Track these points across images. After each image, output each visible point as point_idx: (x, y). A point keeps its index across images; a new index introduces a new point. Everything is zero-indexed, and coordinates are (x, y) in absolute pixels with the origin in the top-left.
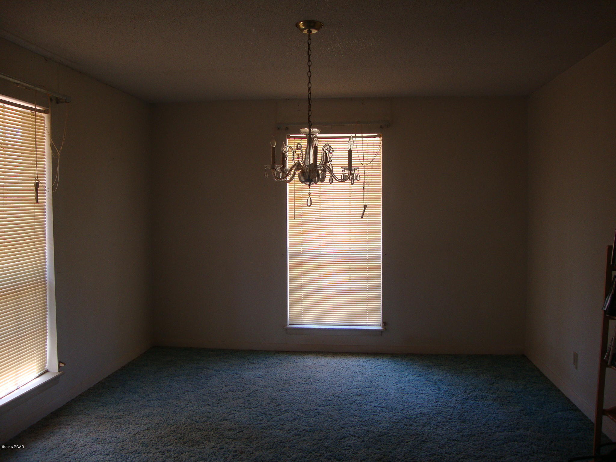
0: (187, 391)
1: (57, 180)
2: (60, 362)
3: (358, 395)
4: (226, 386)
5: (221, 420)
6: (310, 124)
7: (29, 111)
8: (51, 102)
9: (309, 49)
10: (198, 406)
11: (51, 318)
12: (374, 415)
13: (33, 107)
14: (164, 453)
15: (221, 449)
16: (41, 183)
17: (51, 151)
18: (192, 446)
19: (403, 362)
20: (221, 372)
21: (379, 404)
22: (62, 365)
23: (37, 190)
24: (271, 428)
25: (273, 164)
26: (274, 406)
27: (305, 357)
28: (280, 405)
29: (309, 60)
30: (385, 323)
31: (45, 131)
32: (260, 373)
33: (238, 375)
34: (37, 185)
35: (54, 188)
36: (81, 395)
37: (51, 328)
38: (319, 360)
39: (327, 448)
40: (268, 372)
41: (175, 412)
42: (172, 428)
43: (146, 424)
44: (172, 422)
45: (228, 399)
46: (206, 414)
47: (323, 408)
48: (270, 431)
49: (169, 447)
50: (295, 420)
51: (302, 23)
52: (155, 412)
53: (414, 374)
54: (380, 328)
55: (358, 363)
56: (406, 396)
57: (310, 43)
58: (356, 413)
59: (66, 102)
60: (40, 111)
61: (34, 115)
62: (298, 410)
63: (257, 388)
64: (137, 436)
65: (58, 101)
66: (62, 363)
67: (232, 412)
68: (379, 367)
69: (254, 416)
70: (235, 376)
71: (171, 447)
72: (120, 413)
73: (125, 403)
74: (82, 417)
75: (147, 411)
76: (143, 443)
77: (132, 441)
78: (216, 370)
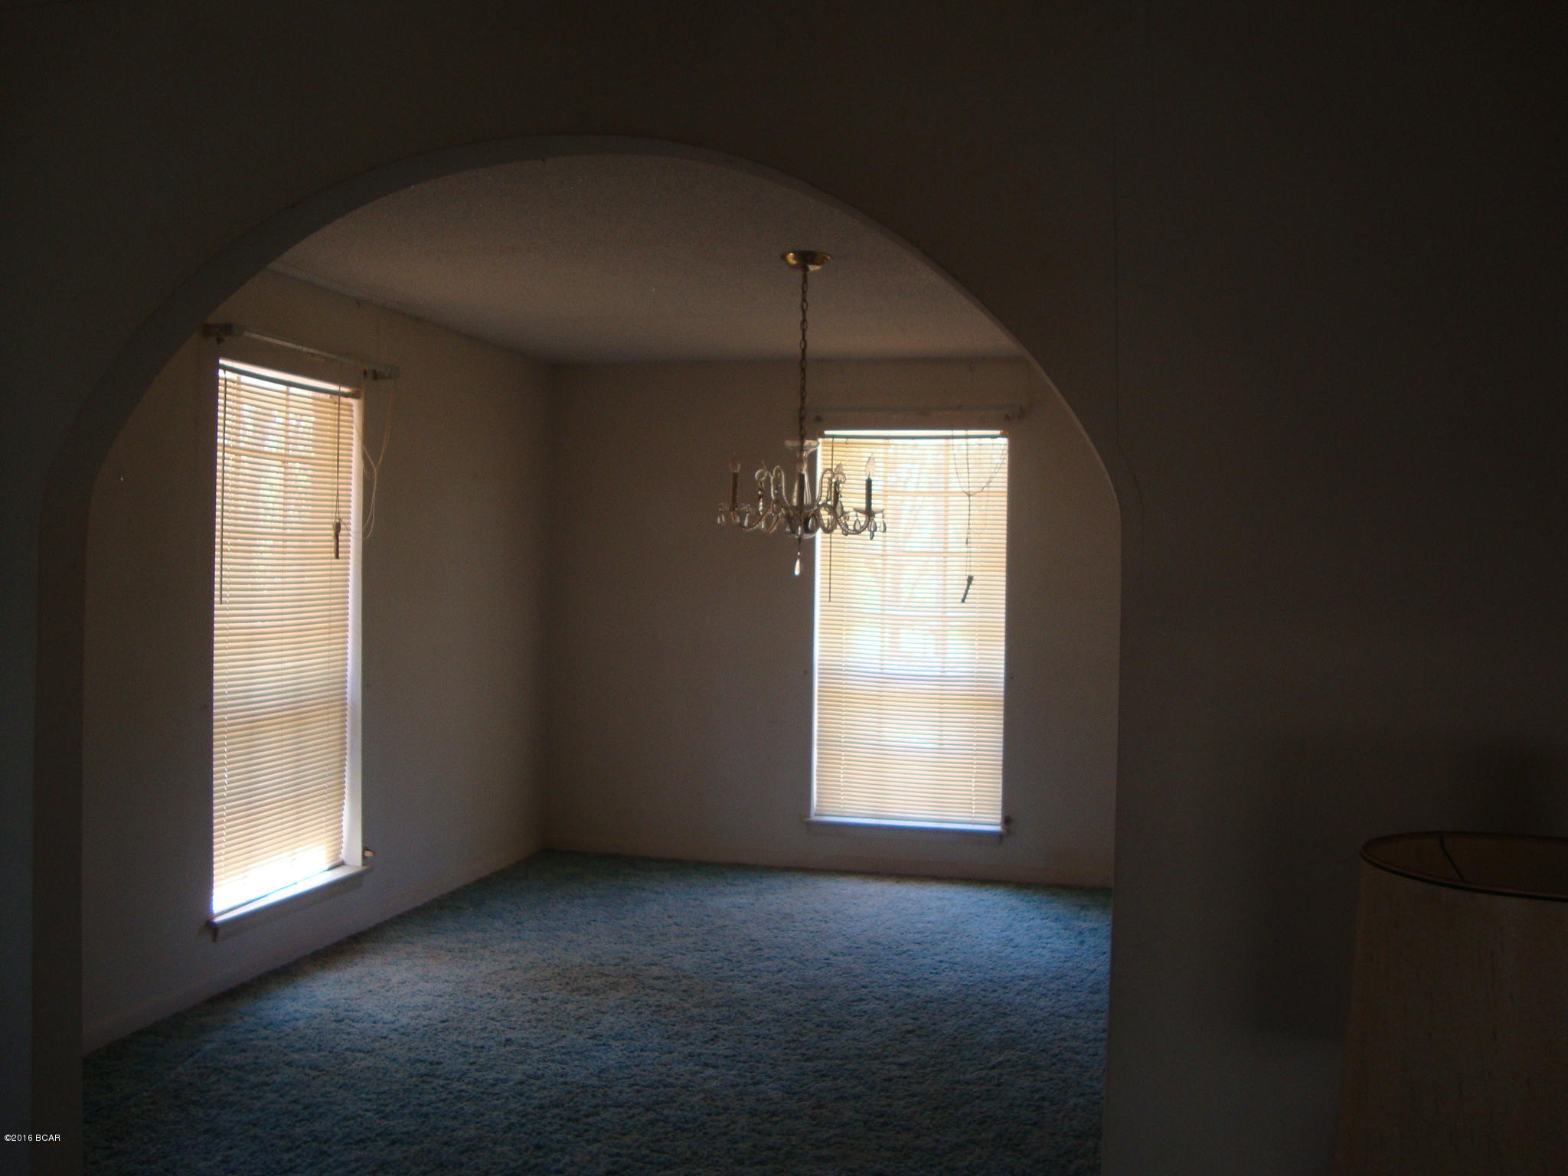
0: (594, 921)
1: (371, 518)
2: (365, 849)
3: (916, 943)
4: (670, 917)
5: (645, 965)
6: (803, 432)
7: (328, 396)
8: (365, 378)
9: (804, 300)
10: (610, 943)
11: (352, 767)
12: (931, 973)
13: (334, 387)
14: (535, 1000)
15: (635, 1001)
16: (344, 524)
17: (362, 466)
18: (586, 995)
19: (1036, 898)
20: (667, 894)
21: (950, 958)
22: (368, 854)
23: (337, 536)
24: (733, 979)
25: (734, 500)
26: (751, 950)
27: (841, 879)
28: (762, 949)
29: (804, 320)
30: (1007, 820)
31: (354, 431)
32: (742, 900)
33: (698, 902)
34: (338, 528)
35: (365, 533)
36: (400, 916)
37: (352, 785)
38: (868, 886)
39: (823, 1011)
40: (757, 900)
41: (565, 949)
42: (556, 970)
43: (512, 962)
44: (557, 962)
45: (668, 936)
46: (621, 955)
47: (841, 958)
48: (730, 984)
49: (545, 994)
50: (780, 971)
51: (791, 254)
52: (528, 946)
53: (1045, 917)
54: (998, 828)
55: (940, 895)
56: (1010, 950)
57: (805, 289)
58: (898, 968)
59: (390, 377)
60: (346, 395)
61: (336, 403)
62: (792, 958)
63: (728, 922)
64: (493, 976)
65: (376, 376)
66: (368, 850)
67: (670, 954)
68: (981, 902)
69: (708, 962)
70: (692, 903)
71: (551, 995)
72: (467, 945)
73: (478, 931)
74: (400, 945)
75: (516, 945)
76: (502, 986)
77: (484, 982)
78: (657, 892)
